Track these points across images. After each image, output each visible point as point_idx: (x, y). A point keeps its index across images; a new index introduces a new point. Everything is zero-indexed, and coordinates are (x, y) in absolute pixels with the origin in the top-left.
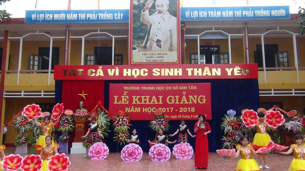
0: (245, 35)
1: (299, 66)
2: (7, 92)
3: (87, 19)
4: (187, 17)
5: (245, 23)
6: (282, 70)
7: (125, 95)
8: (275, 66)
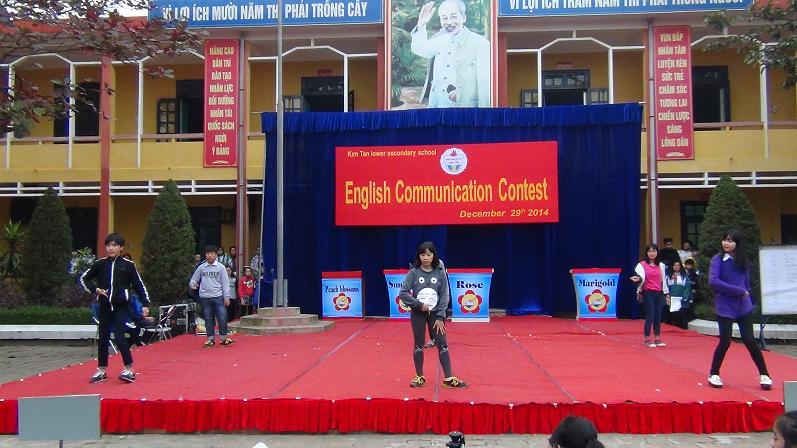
0: (648, 47)
1: (769, 119)
2: (116, 184)
3: (287, 16)
4: (512, 8)
5: (648, 19)
6: (730, 129)
8: (719, 121)
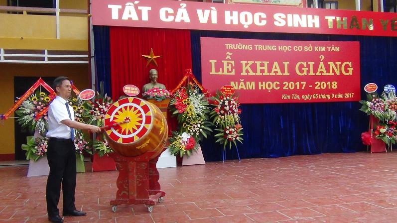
7: (228, 59)
